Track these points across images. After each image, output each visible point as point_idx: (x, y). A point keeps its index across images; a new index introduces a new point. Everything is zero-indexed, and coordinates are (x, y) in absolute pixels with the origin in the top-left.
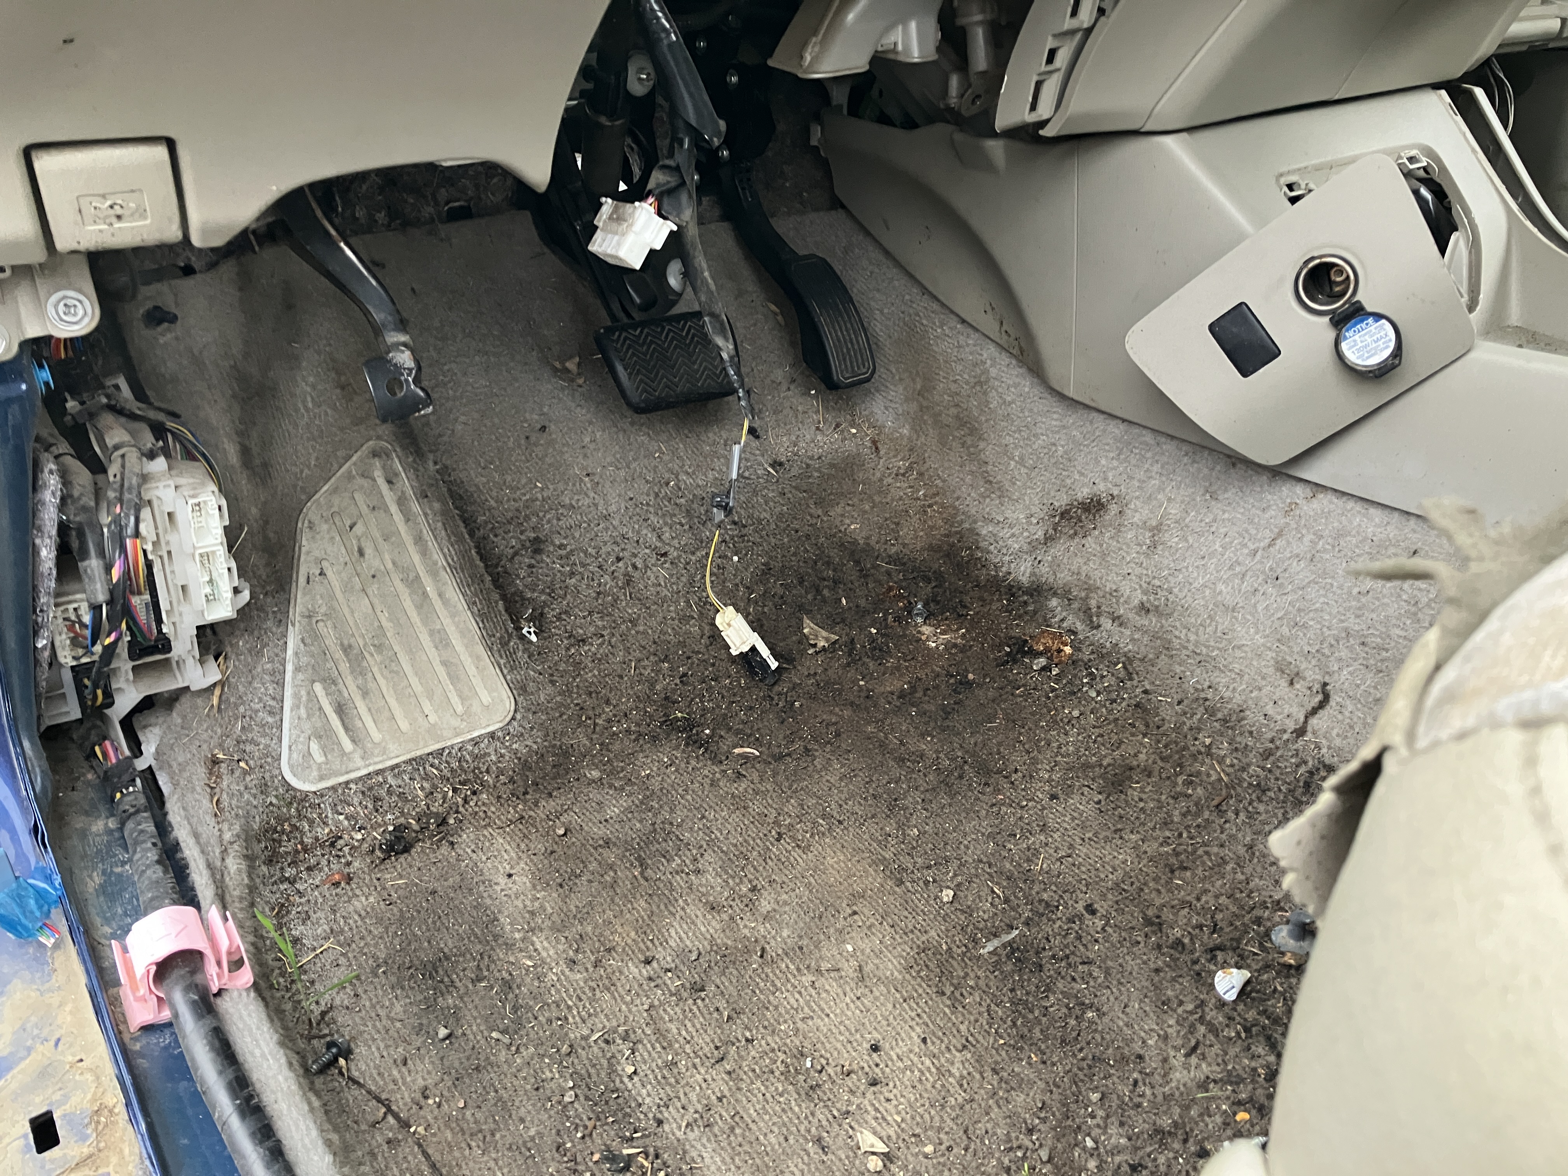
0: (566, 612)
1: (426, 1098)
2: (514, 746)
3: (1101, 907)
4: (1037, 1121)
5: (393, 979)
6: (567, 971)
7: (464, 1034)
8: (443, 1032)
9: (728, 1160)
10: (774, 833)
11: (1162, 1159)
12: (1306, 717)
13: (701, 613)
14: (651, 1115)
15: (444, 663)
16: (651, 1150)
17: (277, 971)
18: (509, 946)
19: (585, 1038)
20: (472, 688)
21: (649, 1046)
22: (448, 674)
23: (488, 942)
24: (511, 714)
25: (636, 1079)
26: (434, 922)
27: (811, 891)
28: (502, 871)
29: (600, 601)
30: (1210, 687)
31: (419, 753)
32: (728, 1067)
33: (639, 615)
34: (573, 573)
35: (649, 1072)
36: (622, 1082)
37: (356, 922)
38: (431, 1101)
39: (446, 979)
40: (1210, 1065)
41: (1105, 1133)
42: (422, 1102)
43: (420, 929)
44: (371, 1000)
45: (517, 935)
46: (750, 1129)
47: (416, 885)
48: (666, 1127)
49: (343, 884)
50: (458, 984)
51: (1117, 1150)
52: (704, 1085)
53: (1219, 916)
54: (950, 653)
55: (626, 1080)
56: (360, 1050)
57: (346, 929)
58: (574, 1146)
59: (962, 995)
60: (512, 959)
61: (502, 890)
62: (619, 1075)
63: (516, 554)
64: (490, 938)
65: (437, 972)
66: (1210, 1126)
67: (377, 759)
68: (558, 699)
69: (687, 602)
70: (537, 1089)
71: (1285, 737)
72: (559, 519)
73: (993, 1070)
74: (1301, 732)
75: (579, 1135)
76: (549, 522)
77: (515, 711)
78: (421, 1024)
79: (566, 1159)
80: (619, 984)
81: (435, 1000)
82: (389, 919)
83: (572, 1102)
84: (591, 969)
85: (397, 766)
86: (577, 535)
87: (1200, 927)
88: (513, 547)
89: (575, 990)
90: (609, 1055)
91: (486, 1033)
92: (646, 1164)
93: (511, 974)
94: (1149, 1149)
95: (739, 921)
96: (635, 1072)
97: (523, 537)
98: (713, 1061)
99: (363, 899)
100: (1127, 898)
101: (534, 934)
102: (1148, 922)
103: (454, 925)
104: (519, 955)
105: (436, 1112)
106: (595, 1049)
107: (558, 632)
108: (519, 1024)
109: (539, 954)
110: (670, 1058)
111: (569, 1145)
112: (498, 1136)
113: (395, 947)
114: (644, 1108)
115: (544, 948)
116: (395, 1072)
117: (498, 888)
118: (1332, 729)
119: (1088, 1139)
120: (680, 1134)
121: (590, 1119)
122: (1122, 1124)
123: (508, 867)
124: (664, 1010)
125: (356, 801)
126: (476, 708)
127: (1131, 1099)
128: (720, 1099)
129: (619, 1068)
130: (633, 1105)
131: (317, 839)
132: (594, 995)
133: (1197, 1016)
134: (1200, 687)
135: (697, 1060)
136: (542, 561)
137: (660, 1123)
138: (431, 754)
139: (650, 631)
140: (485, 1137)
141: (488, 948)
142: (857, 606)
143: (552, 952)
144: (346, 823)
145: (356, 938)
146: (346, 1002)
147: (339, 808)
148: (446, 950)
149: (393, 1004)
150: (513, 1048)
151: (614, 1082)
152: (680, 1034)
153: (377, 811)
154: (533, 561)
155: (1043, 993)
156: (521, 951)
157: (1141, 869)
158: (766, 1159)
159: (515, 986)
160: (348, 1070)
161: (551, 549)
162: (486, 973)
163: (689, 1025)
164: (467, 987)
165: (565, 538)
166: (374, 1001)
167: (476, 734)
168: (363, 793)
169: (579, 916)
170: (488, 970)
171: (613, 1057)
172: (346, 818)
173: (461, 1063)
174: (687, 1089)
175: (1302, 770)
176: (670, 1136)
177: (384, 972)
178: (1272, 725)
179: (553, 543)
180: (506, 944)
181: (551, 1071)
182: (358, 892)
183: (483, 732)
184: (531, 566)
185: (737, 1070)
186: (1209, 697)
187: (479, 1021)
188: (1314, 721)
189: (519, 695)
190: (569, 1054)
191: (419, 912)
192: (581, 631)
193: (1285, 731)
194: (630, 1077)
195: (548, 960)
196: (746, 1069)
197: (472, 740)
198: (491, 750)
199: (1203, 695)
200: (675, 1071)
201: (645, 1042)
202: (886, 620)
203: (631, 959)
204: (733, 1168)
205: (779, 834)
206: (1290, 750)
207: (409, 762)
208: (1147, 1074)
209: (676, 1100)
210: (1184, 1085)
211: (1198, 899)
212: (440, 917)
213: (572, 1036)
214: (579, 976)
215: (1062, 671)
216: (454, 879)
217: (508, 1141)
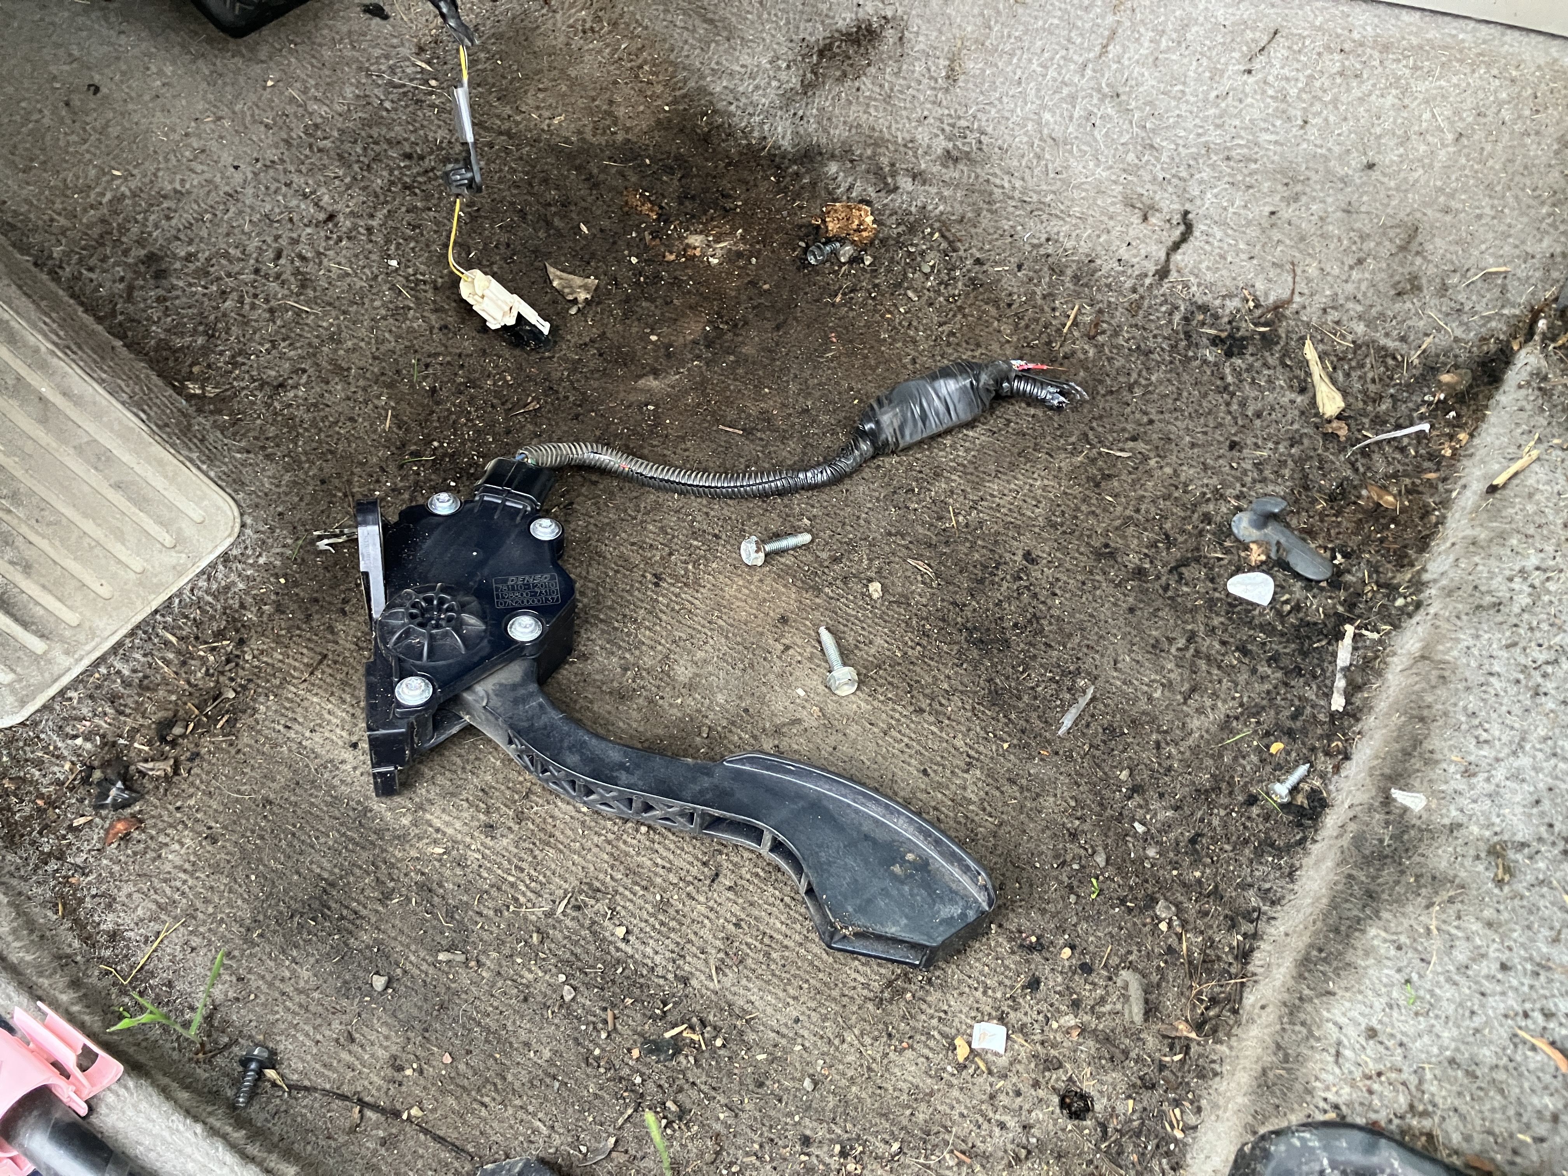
0: (241, 353)
1: (401, 1069)
2: (261, 561)
3: (1042, 550)
4: (1077, 822)
5: (279, 939)
6: (488, 840)
7: (405, 972)
8: (379, 982)
9: (781, 994)
10: (649, 576)
11: (1216, 822)
12: (1168, 255)
13: (417, 298)
14: (670, 976)
15: (117, 486)
16: (694, 1020)
17: (114, 991)
18: (402, 838)
19: (549, 914)
20: (171, 507)
21: (627, 893)
22: (129, 499)
23: (372, 843)
24: (238, 520)
25: (632, 938)
26: (290, 845)
27: (727, 637)
28: (341, 743)
29: (279, 322)
30: (1048, 240)
31: (139, 618)
32: (728, 883)
33: (339, 326)
34: (224, 292)
35: (643, 925)
36: (618, 949)
37: (185, 882)
38: (409, 1072)
39: (345, 912)
40: (1225, 701)
41: (1148, 811)
42: (398, 1076)
43: (276, 859)
44: (263, 977)
45: (405, 821)
46: (786, 947)
47: (237, 800)
48: (694, 982)
49: (136, 834)
50: (364, 912)
51: (1167, 827)
52: (712, 915)
53: (1168, 526)
54: (739, 268)
55: (622, 945)
56: (284, 1045)
57: (177, 897)
58: (603, 1050)
59: (941, 705)
60: (414, 853)
61: (355, 768)
62: (611, 942)
63: (131, 289)
64: (373, 837)
65: (329, 909)
66: (1248, 768)
67: (88, 648)
68: (287, 477)
69: (393, 288)
70: (526, 1000)
71: (1148, 281)
72: (168, 218)
73: (1009, 780)
74: (1163, 273)
75: (604, 1035)
76: (156, 226)
77: (242, 515)
78: (345, 982)
79: (602, 1070)
80: (557, 834)
81: (347, 945)
82: (229, 862)
83: (573, 999)
84: (516, 828)
85: (120, 644)
86: (204, 233)
87: (1154, 545)
88: (122, 279)
89: (509, 861)
90: (587, 922)
91: (430, 959)
92: (695, 1037)
93: (423, 874)
94: (1199, 814)
95: (661, 702)
96: (627, 932)
97: (130, 261)
98: (708, 882)
99: (176, 847)
100: (1064, 532)
101: (424, 810)
102: (1099, 555)
103: (317, 838)
104: (420, 845)
105: (422, 1081)
106: (568, 922)
107: (242, 384)
108: (462, 928)
109: (444, 834)
110: (658, 897)
111: (597, 1052)
112: (510, 1078)
113: (257, 897)
114: (660, 971)
115: (447, 824)
116: (345, 1056)
117: (348, 767)
118: (1200, 262)
119: (1136, 824)
120: (715, 985)
121: (605, 1009)
122: (1161, 795)
123: (344, 734)
124: (625, 842)
125: (85, 711)
126: (189, 531)
127: (1160, 764)
128: (737, 925)
129: (607, 934)
130: (645, 972)
131: (60, 783)
132: (535, 857)
133: (1192, 651)
134: (1035, 241)
135: (690, 888)
136: (174, 287)
137: (685, 981)
138: (156, 612)
139: (362, 344)
140: (495, 1085)
141: (377, 851)
142: (602, 231)
143: (458, 825)
144: (88, 746)
145: (198, 904)
146: (231, 994)
147: (69, 730)
148: (326, 875)
149: (294, 972)
150: (473, 964)
151: (609, 953)
152: (657, 865)
153: (121, 713)
154: (161, 292)
155: (1022, 673)
156: (420, 839)
157: (1065, 493)
158: (821, 975)
159: (435, 886)
160: (283, 1077)
161: (178, 265)
162: (392, 884)
163: (661, 850)
164: (377, 911)
165: (190, 242)
166: (269, 977)
167: (203, 564)
168: (91, 697)
169: (469, 767)
170: (392, 880)
171: (594, 923)
172: (87, 739)
173: (420, 1008)
174: (696, 927)
175: (1177, 317)
176: (704, 991)
177: (261, 936)
178: (1130, 271)
179: (175, 256)
180: (398, 837)
181: (530, 971)
182: (162, 839)
183: (212, 557)
184: (160, 300)
185: (740, 882)
186: (1050, 251)
187: (413, 948)
188: (1177, 257)
189: (235, 491)
190: (542, 942)
191: (262, 838)
192: (273, 373)
193: (1146, 276)
194: (625, 940)
195: (459, 837)
196: (748, 876)
197: (203, 572)
198: (233, 577)
199: (1042, 251)
200: (671, 911)
201: (621, 889)
202: (642, 239)
203: (557, 796)
204: (791, 1002)
205: (655, 575)
206: (1156, 297)
207: (132, 634)
208: (1166, 732)
209: (689, 946)
210: (1207, 731)
211: (1138, 511)
212: (294, 835)
213: (534, 918)
214: (505, 841)
215: (875, 258)
216: (283, 775)
217: (524, 1077)
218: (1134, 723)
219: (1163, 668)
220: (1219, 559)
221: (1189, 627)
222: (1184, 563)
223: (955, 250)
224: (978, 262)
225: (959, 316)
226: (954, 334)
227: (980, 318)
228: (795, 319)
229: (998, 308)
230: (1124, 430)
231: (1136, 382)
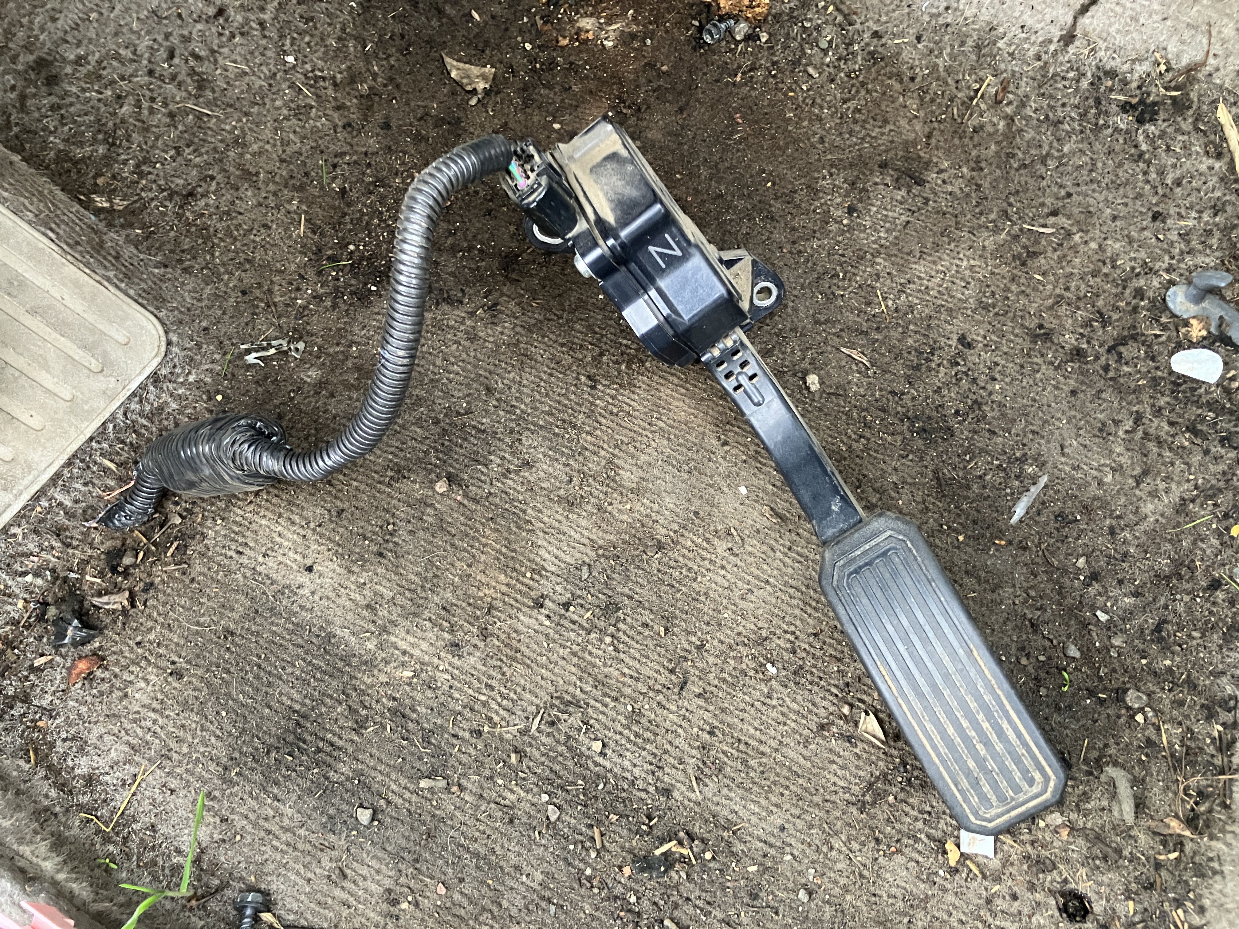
0: (146, 161)
1: (395, 902)
2: (191, 378)
5: (257, 777)
6: (456, 661)
7: (389, 802)
8: (364, 816)
9: (763, 802)
10: (583, 379)
11: (1180, 608)
12: (1075, 18)
14: (652, 789)
16: (682, 834)
18: (369, 664)
19: (524, 732)
20: (93, 330)
21: (598, 705)
22: (49, 324)
23: (340, 670)
24: (164, 339)
25: (609, 752)
26: (257, 677)
27: (669, 439)
28: (295, 567)
29: (180, 128)
30: (947, 8)
31: (75, 447)
32: (697, 691)
34: (119, 97)
35: (618, 737)
36: (596, 764)
38: (404, 906)
39: (321, 744)
42: (394, 910)
43: (244, 693)
44: (246, 817)
45: (371, 646)
46: (763, 754)
47: (197, 633)
48: (675, 794)
49: (99, 673)
50: (340, 743)
52: (685, 724)
54: (635, 49)
55: (600, 760)
56: (276, 885)
58: (594, 869)
59: (892, 498)
60: (383, 678)
61: (313, 593)
62: (588, 757)
63: (23, 98)
64: (340, 664)
65: (304, 742)
66: (1208, 552)
68: (208, 290)
70: (511, 821)
71: (1052, 48)
72: (54, 20)
73: (967, 572)
75: (593, 855)
76: (42, 29)
77: (166, 332)
78: (331, 817)
79: (596, 891)
80: (523, 649)
81: (327, 778)
82: (197, 698)
83: (559, 818)
84: (481, 645)
86: (92, 34)
88: (13, 88)
89: (479, 680)
90: (562, 738)
91: (412, 787)
92: (685, 852)
93: (394, 699)
95: (610, 508)
96: (604, 746)
97: (20, 67)
98: (676, 690)
101: (389, 633)
103: (283, 668)
104: (388, 669)
105: (419, 914)
106: (544, 739)
107: (151, 195)
108: (440, 754)
109: (411, 656)
110: (630, 708)
111: (588, 872)
112: (505, 904)
113: (230, 734)
114: (640, 784)
115: (412, 645)
116: (337, 892)
117: (306, 592)
119: (1099, 613)
120: (697, 796)
121: (591, 826)
123: (298, 557)
124: (590, 653)
126: (116, 354)
128: (711, 733)
129: (584, 749)
130: (626, 787)
132: (504, 674)
135: (660, 697)
136: (67, 93)
137: (667, 792)
138: (91, 439)
140: (491, 912)
141: (345, 679)
143: (424, 645)
145: (173, 745)
146: (216, 837)
148: (297, 707)
149: (276, 810)
150: (455, 789)
151: (588, 769)
152: (624, 674)
154: (54, 99)
156: (387, 663)
158: (801, 781)
159: (408, 711)
160: (279, 918)
161: (69, 70)
162: (365, 712)
163: (627, 660)
164: (352, 741)
165: (79, 44)
166: (252, 817)
167: (134, 386)
169: (428, 586)
170: (365, 707)
171: (569, 737)
173: (408, 839)
174: (669, 736)
176: (686, 802)
177: (238, 774)
178: (1033, 38)
179: (64, 59)
180: (366, 663)
181: (512, 791)
183: (142, 378)
184: (54, 108)
185: (708, 688)
186: (949, 20)
187: (394, 776)
189: (157, 308)
190: (520, 761)
191: (228, 672)
192: (181, 182)
194: (602, 754)
195: (426, 658)
196: (716, 682)
197: (134, 394)
198: (165, 397)
199: (941, 21)
200: (644, 721)
201: (592, 702)
203: (519, 609)
204: (775, 809)
205: (589, 377)
209: (666, 757)
212: (259, 666)
213: (508, 736)
214: (472, 660)
215: (770, 34)
216: (241, 604)
217: (520, 902)
218: (1087, 509)
219: (1111, 451)
220: (1157, 336)
221: (1135, 409)
222: (1122, 341)
223: (850, 24)
224: (876, 35)
225: (863, 92)
226: (859, 111)
227: (884, 93)
228: (697, 100)
229: (901, 82)
230: (1043, 205)
231: (1048, 154)
